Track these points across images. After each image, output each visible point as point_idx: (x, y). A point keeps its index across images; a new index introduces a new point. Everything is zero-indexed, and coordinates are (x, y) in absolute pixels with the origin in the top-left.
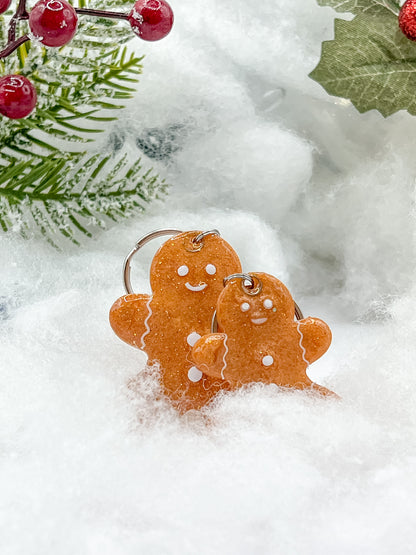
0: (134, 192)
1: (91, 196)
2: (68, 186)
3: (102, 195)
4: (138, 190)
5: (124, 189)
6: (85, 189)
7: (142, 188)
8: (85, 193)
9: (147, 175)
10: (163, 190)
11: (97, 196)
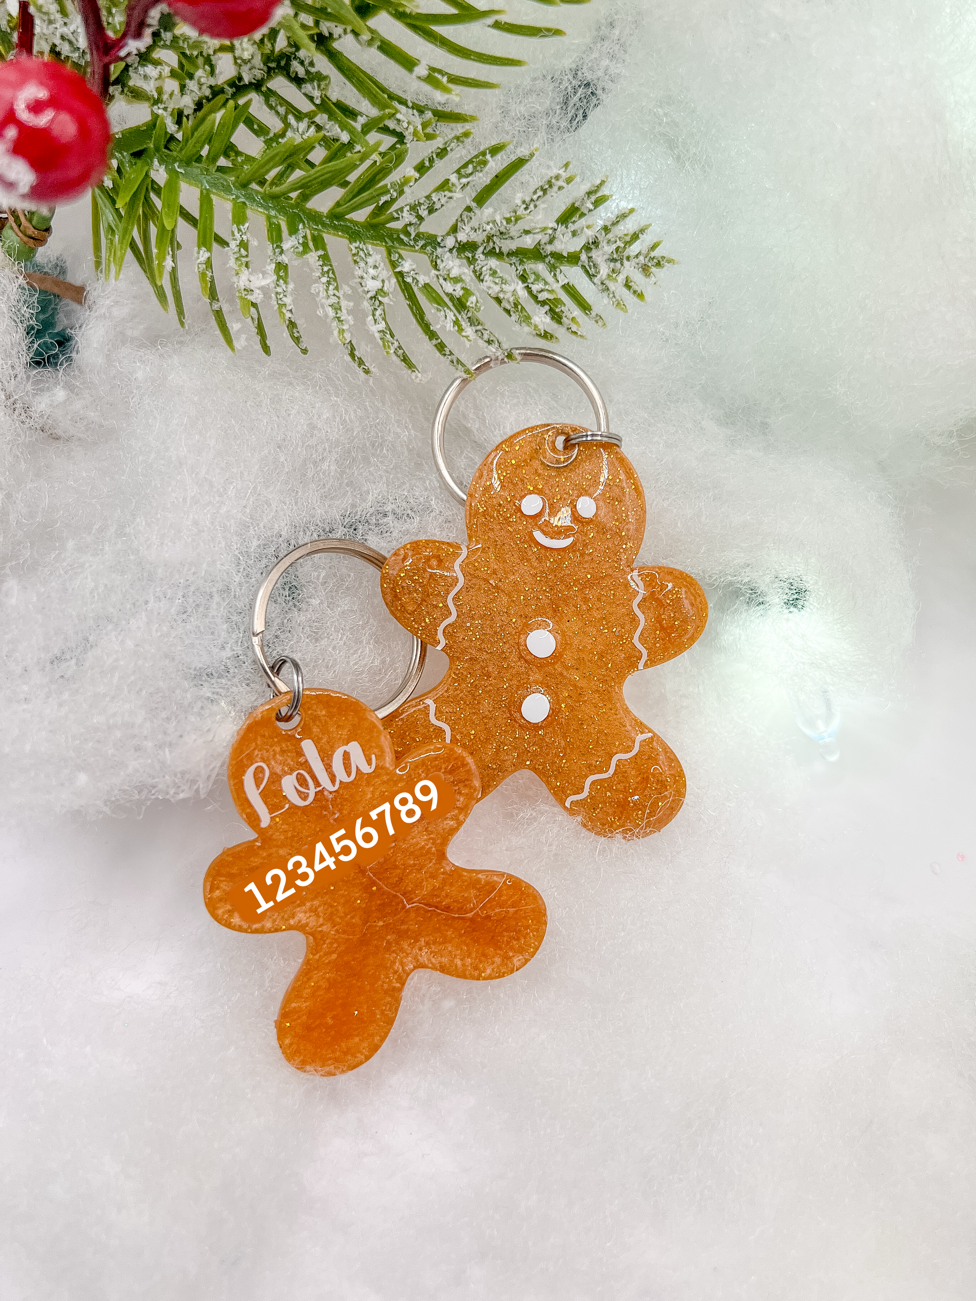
0: (573, 259)
1: (466, 249)
2: (407, 217)
3: (491, 253)
4: (584, 257)
5: (549, 249)
6: (454, 230)
7: (594, 254)
8: (450, 242)
9: (614, 224)
10: (645, 269)
11: (479, 254)
